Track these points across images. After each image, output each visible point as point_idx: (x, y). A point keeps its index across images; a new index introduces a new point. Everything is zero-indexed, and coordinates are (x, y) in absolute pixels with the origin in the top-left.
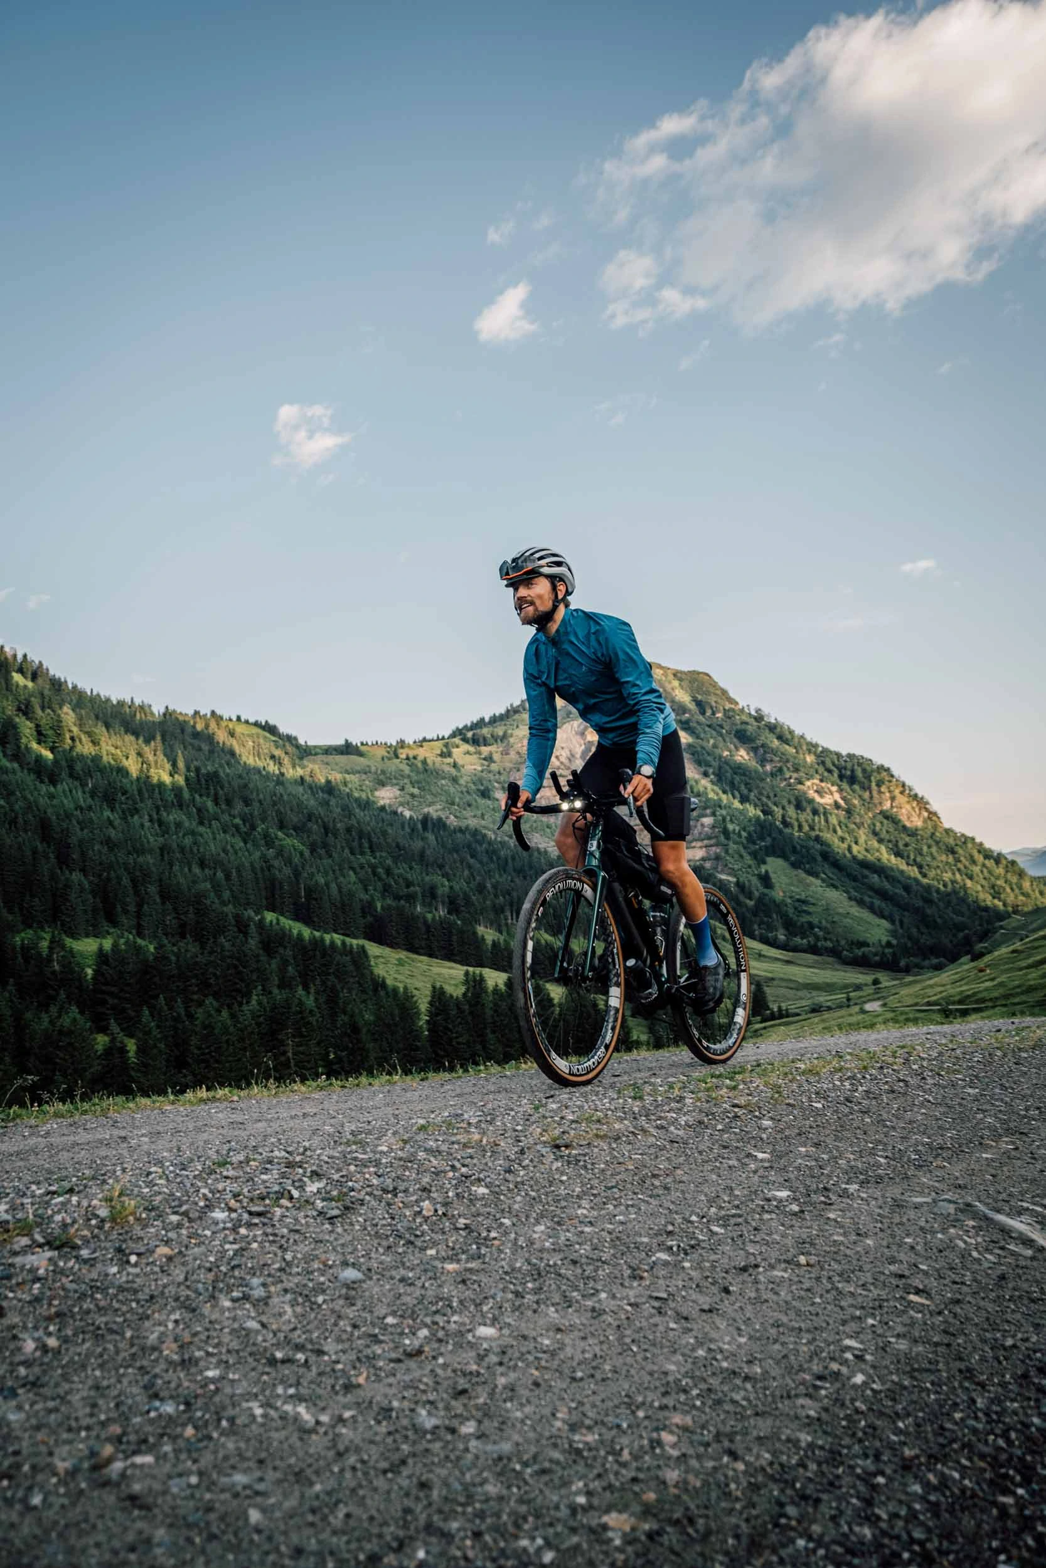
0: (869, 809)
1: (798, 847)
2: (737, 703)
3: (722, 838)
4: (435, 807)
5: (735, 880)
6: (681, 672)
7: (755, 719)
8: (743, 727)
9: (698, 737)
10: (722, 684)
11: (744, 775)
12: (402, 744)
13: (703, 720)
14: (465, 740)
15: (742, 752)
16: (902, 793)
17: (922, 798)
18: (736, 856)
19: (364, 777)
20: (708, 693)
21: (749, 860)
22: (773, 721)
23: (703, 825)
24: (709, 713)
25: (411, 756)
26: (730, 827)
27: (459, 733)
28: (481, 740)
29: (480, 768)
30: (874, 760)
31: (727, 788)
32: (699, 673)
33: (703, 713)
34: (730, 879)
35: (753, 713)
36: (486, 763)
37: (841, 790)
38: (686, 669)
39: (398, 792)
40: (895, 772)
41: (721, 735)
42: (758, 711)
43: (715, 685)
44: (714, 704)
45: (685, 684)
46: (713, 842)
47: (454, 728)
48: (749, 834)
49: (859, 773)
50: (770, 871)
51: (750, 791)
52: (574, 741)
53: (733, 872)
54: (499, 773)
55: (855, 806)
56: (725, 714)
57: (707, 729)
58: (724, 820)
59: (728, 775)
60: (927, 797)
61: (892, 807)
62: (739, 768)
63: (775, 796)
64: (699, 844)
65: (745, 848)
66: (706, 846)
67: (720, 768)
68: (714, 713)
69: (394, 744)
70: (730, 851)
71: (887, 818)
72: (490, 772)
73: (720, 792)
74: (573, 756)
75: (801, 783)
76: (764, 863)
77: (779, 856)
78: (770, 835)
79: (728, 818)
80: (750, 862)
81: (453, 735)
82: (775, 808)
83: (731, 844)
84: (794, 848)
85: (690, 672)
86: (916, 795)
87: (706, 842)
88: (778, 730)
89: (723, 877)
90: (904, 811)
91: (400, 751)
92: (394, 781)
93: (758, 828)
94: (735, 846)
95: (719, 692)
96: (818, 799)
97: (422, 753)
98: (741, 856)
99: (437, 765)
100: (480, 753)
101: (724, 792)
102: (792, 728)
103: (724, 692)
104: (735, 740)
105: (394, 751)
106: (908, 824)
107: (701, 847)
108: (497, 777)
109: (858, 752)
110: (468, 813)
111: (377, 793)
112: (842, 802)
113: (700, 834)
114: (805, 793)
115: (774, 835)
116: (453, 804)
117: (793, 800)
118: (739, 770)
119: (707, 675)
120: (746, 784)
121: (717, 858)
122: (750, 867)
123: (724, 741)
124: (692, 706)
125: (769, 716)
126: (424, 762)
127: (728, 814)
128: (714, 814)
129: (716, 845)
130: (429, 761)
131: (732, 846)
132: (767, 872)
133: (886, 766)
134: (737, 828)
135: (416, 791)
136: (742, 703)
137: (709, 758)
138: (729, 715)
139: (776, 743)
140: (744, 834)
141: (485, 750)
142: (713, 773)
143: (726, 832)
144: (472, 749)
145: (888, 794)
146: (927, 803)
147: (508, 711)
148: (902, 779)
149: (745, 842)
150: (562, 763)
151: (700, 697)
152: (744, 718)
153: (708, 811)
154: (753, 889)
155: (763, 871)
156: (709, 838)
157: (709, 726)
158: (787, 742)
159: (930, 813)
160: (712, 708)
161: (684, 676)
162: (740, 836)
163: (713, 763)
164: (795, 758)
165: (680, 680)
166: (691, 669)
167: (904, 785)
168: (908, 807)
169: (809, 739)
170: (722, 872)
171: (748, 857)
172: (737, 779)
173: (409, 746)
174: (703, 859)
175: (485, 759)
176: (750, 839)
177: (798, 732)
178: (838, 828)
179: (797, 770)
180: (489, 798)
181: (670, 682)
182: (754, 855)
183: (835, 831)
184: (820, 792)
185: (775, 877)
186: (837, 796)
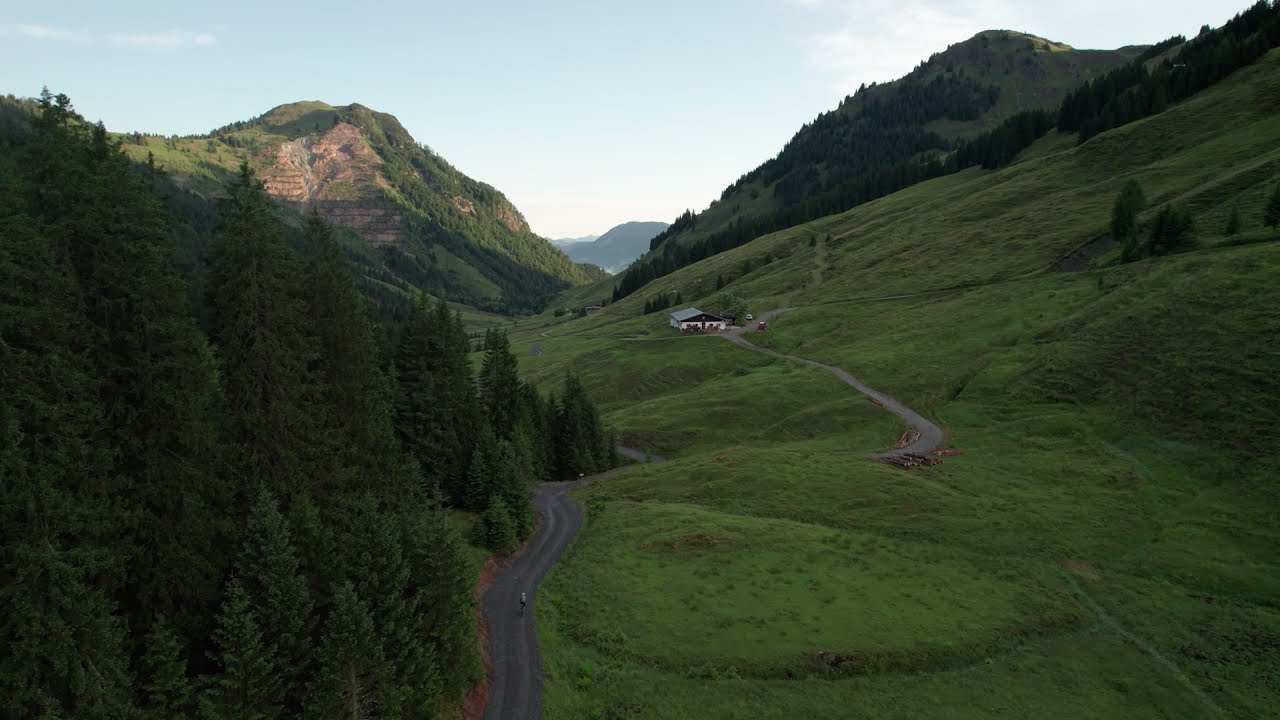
0: (490, 218)
1: (450, 239)
2: (413, 140)
3: (406, 229)
5: (414, 256)
7: (424, 152)
8: (417, 157)
9: (388, 160)
11: (417, 189)
12: (176, 138)
14: (223, 141)
15: (416, 174)
16: (509, 210)
17: (520, 214)
18: (415, 241)
20: (394, 130)
21: (423, 245)
23: (394, 221)
24: (394, 144)
25: (186, 149)
26: (411, 223)
27: (217, 134)
28: (235, 143)
30: (496, 188)
31: (408, 197)
32: (389, 116)
33: (391, 144)
34: (412, 255)
35: (423, 147)
37: (474, 205)
38: (380, 111)
39: (189, 178)
40: (507, 197)
41: (403, 161)
42: (426, 146)
43: (399, 125)
44: (398, 139)
45: (379, 122)
46: (399, 231)
47: (211, 129)
48: (422, 228)
49: (486, 195)
50: (435, 252)
51: (421, 200)
52: (303, 152)
53: (413, 252)
55: (482, 215)
56: (405, 147)
57: (394, 155)
60: (523, 213)
61: (503, 218)
64: (392, 232)
65: (420, 237)
66: (396, 234)
68: (398, 145)
69: (170, 137)
70: (411, 238)
71: (500, 224)
74: (303, 162)
75: (451, 198)
76: (431, 247)
77: (440, 244)
78: (434, 230)
79: (410, 217)
81: (213, 136)
82: (436, 213)
83: (412, 234)
84: (448, 239)
86: (517, 212)
87: (396, 231)
88: (438, 161)
89: (407, 254)
90: (509, 221)
91: (176, 144)
93: (427, 225)
94: (414, 236)
95: (402, 131)
96: (461, 209)
97: (193, 148)
98: (418, 242)
99: (207, 159)
100: (236, 152)
101: (406, 200)
102: (447, 160)
103: (405, 132)
104: (411, 165)
106: (511, 229)
107: (393, 234)
109: (486, 183)
112: (474, 212)
113: (392, 225)
115: (436, 230)
117: (446, 208)
118: (414, 186)
119: (394, 118)
120: (419, 196)
121: (403, 242)
122: (423, 249)
123: (405, 165)
124: (384, 138)
125: (432, 151)
126: (197, 155)
127: (409, 214)
128: (401, 214)
129: (403, 233)
130: (201, 155)
132: (433, 253)
133: (502, 192)
134: (415, 224)
136: (416, 140)
137: (394, 175)
138: (408, 147)
139: (437, 169)
140: (419, 228)
141: (239, 150)
142: (399, 186)
143: (409, 226)
144: (230, 149)
145: (501, 210)
146: (523, 217)
147: (252, 120)
148: (510, 201)
149: (420, 233)
151: (389, 133)
152: (417, 150)
154: (426, 263)
155: (431, 252)
156: (398, 229)
158: (443, 170)
159: (524, 223)
160: (396, 141)
162: (417, 229)
163: (397, 179)
164: (448, 181)
167: (510, 205)
168: (512, 219)
170: (406, 251)
171: (422, 243)
172: (413, 191)
173: (182, 141)
174: (394, 242)
176: (423, 232)
177: (450, 164)
178: (472, 228)
179: (449, 189)
182: (426, 242)
183: (471, 230)
184: (463, 205)
185: (438, 256)
186: (472, 208)
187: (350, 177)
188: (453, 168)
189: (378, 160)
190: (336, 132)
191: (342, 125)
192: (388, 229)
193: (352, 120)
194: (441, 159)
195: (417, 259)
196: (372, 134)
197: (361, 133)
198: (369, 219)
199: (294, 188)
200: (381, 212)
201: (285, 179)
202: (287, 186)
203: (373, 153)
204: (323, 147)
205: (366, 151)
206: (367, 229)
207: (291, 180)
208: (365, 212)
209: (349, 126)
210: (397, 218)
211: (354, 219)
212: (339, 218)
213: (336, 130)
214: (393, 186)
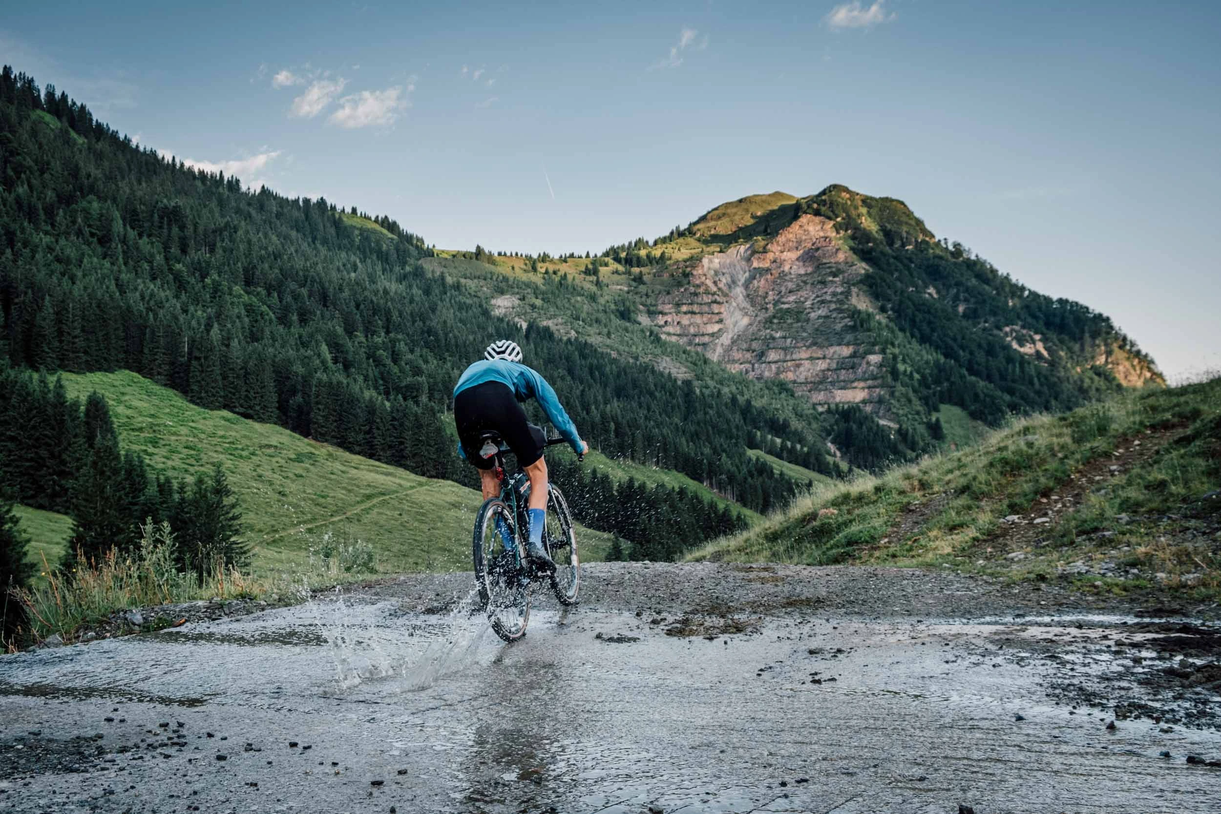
0: (1078, 364)
1: (982, 396)
2: (933, 236)
3: (889, 379)
4: (555, 321)
5: (896, 426)
6: (872, 198)
7: (952, 253)
8: (937, 261)
9: (880, 269)
10: (917, 214)
11: (929, 312)
12: (544, 258)
13: (890, 251)
14: (617, 260)
15: (931, 290)
16: (1121, 347)
17: (1146, 356)
18: (903, 400)
19: (482, 283)
20: (900, 223)
21: (918, 405)
22: (973, 257)
23: (868, 363)
24: (898, 244)
25: (551, 271)
26: (901, 367)
27: (613, 253)
28: (634, 260)
29: (626, 289)
30: (1091, 308)
31: (907, 326)
32: (892, 200)
33: (891, 244)
34: (892, 425)
35: (951, 248)
36: (634, 284)
37: (1045, 340)
38: (877, 195)
39: (517, 302)
40: (1116, 323)
41: (908, 268)
42: (957, 245)
43: (909, 214)
44: (905, 235)
45: (874, 211)
46: (876, 383)
47: (608, 247)
48: (923, 377)
49: (1070, 320)
50: (942, 420)
51: (933, 330)
52: (738, 267)
53: (896, 418)
54: (647, 295)
55: (1060, 358)
56: (916, 247)
57: (892, 260)
58: (895, 357)
59: (910, 311)
60: (1152, 355)
61: (1107, 362)
62: (923, 304)
63: (963, 338)
64: (862, 384)
65: (915, 391)
66: (869, 387)
67: (901, 302)
68: (903, 245)
69: (535, 256)
70: (897, 394)
71: (1099, 374)
72: (636, 293)
73: (896, 329)
74: (734, 282)
75: (999, 328)
76: (937, 410)
77: (956, 404)
78: (948, 380)
79: (901, 357)
80: (920, 408)
81: (606, 254)
82: (961, 353)
83: (898, 384)
84: (976, 395)
85: (882, 199)
86: (1138, 353)
87: (870, 382)
88: (978, 267)
89: (882, 422)
90: (1121, 368)
91: (539, 265)
92: (516, 290)
93: (936, 371)
94: (903, 389)
95: (913, 222)
96: (1015, 345)
97: (563, 268)
98: (910, 401)
99: (577, 281)
100: (630, 273)
101: (902, 329)
102: (996, 266)
103: (919, 223)
104: (924, 275)
105: (532, 264)
106: (1124, 383)
107: (863, 388)
108: (644, 299)
109: (1072, 298)
110: (592, 330)
111: (493, 302)
112: (1045, 353)
113: (865, 373)
114: (1003, 339)
115: (953, 379)
116: (578, 318)
117: (985, 346)
118: (925, 308)
119: (902, 203)
120: (930, 323)
121: (880, 401)
122: (918, 413)
123: (911, 275)
124: (880, 236)
125: (969, 251)
126: (565, 277)
127: (900, 353)
128: (883, 351)
129: (882, 386)
130: (570, 278)
131: (900, 389)
132: (938, 420)
133: (1105, 315)
134: (909, 369)
135: (538, 302)
136: (939, 236)
137: (889, 292)
138: (922, 247)
139: (974, 281)
140: (917, 376)
141: (636, 270)
142: (892, 309)
143: (895, 373)
144: (621, 268)
145: (1103, 348)
146: (1152, 362)
147: (672, 233)
148: (1124, 331)
149: (916, 384)
150: (719, 289)
151: (889, 226)
152: (938, 252)
153: (877, 348)
154: (918, 438)
155: (934, 419)
156: (874, 378)
157: (895, 258)
158: (987, 281)
159: (1154, 373)
160: (902, 239)
161: (873, 203)
162: (911, 377)
163: (893, 297)
164: (993, 299)
165: (869, 206)
166: (883, 195)
167: (1125, 339)
168: (1127, 364)
169: (1014, 281)
170: (883, 417)
171: (918, 403)
172: (919, 316)
173: (552, 261)
174: (864, 402)
175: (634, 280)
176: (923, 382)
177: (1002, 271)
178: (1036, 380)
179: (994, 314)
180: (629, 320)
181: (856, 208)
182: (925, 400)
183: (1031, 383)
184: (1021, 341)
185: (946, 428)
186: (1040, 346)
187: (806, 299)
188: (1007, 278)
189: (862, 268)
190: (793, 232)
191: (804, 219)
192: (856, 380)
193: (823, 209)
194: (983, 264)
195: (899, 431)
196: (857, 228)
197: (837, 228)
198: (822, 365)
199: (710, 322)
200: (846, 351)
201: (696, 308)
202: (698, 319)
203: (854, 258)
204: (770, 256)
205: (841, 257)
206: (820, 383)
207: (706, 308)
208: (820, 354)
209: (817, 219)
210: (875, 359)
211: (798, 366)
212: (773, 366)
213: (795, 227)
214: (883, 310)
